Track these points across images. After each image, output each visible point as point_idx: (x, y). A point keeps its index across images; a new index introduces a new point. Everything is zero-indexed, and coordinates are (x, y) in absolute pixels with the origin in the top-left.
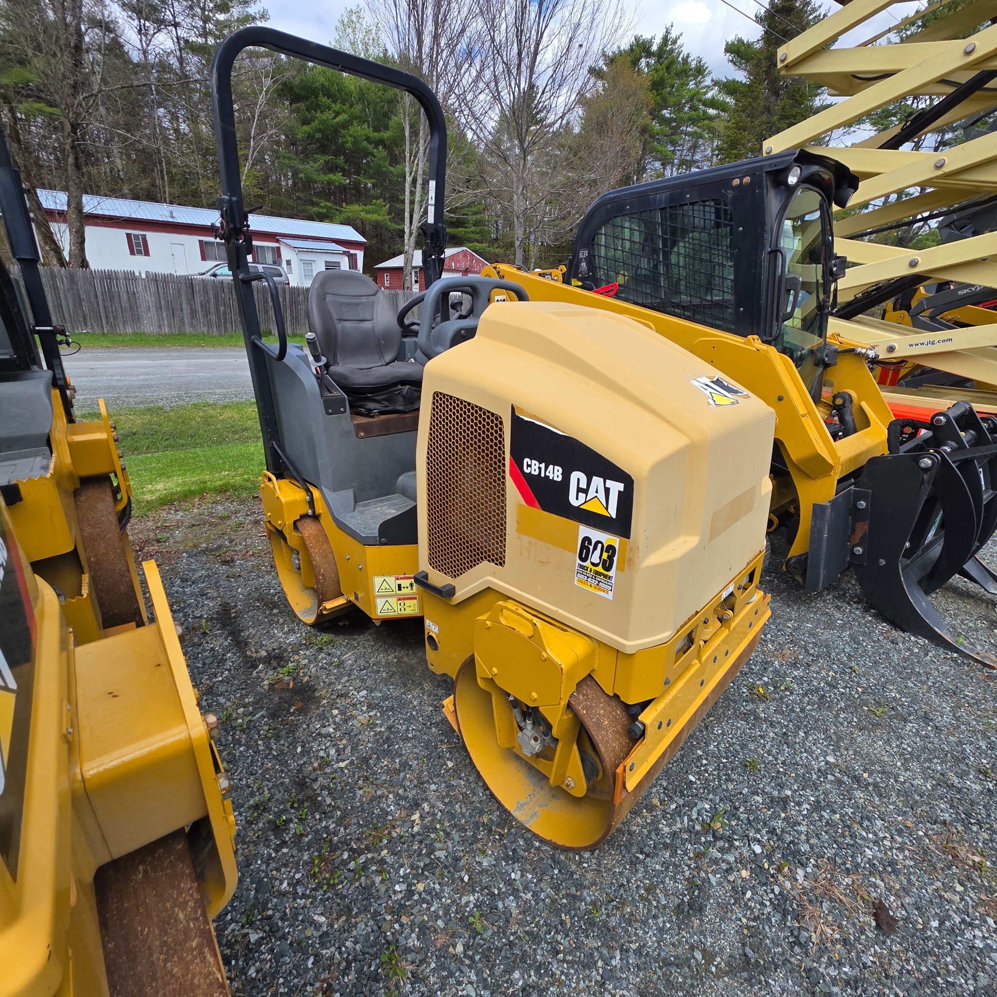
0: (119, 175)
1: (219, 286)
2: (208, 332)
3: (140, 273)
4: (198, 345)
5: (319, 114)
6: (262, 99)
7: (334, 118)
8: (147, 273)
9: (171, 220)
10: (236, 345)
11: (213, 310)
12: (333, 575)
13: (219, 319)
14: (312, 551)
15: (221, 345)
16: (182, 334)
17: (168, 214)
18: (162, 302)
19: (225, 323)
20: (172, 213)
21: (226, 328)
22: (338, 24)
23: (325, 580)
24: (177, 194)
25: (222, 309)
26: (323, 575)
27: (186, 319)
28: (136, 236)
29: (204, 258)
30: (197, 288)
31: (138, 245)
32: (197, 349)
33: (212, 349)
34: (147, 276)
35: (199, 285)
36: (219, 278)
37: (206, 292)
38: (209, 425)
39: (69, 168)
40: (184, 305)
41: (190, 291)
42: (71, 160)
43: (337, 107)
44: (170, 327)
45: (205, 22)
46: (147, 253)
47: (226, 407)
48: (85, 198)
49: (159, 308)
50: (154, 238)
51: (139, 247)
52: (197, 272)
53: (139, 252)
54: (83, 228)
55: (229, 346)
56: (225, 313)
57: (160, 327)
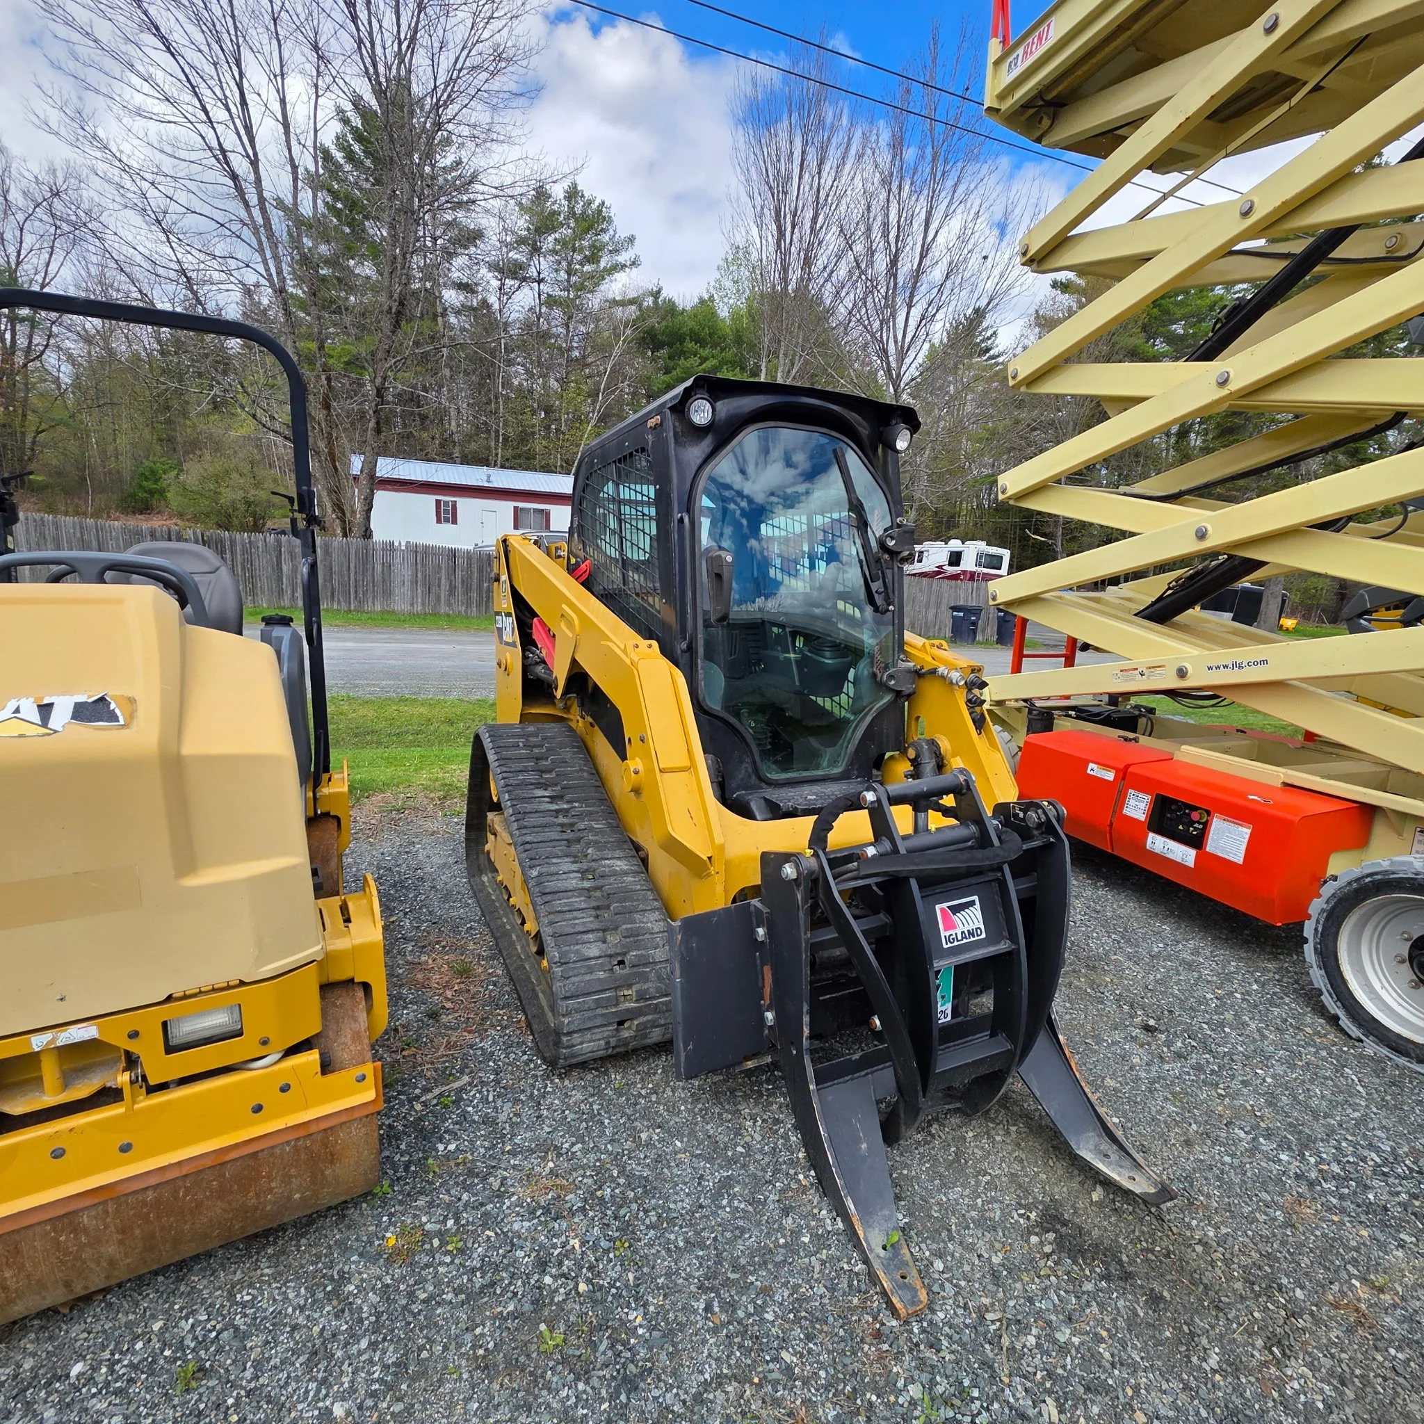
1: (485, 558)
2: (466, 613)
5: (682, 362)
6: (616, 351)
7: (701, 364)
8: (408, 542)
9: (486, 484)
11: (475, 586)
13: (480, 595)
16: (435, 614)
17: (485, 478)
18: (419, 576)
20: (489, 477)
22: (721, 263)
27: (442, 596)
28: (446, 503)
29: (516, 526)
30: (460, 561)
31: (446, 512)
35: (463, 557)
37: (469, 565)
39: (369, 433)
40: (443, 581)
41: (452, 564)
42: (372, 424)
43: (705, 352)
44: (423, 604)
45: (569, 274)
46: (455, 522)
48: (381, 461)
49: (415, 582)
50: (465, 505)
51: (447, 515)
53: (447, 520)
54: (372, 494)
57: (412, 605)
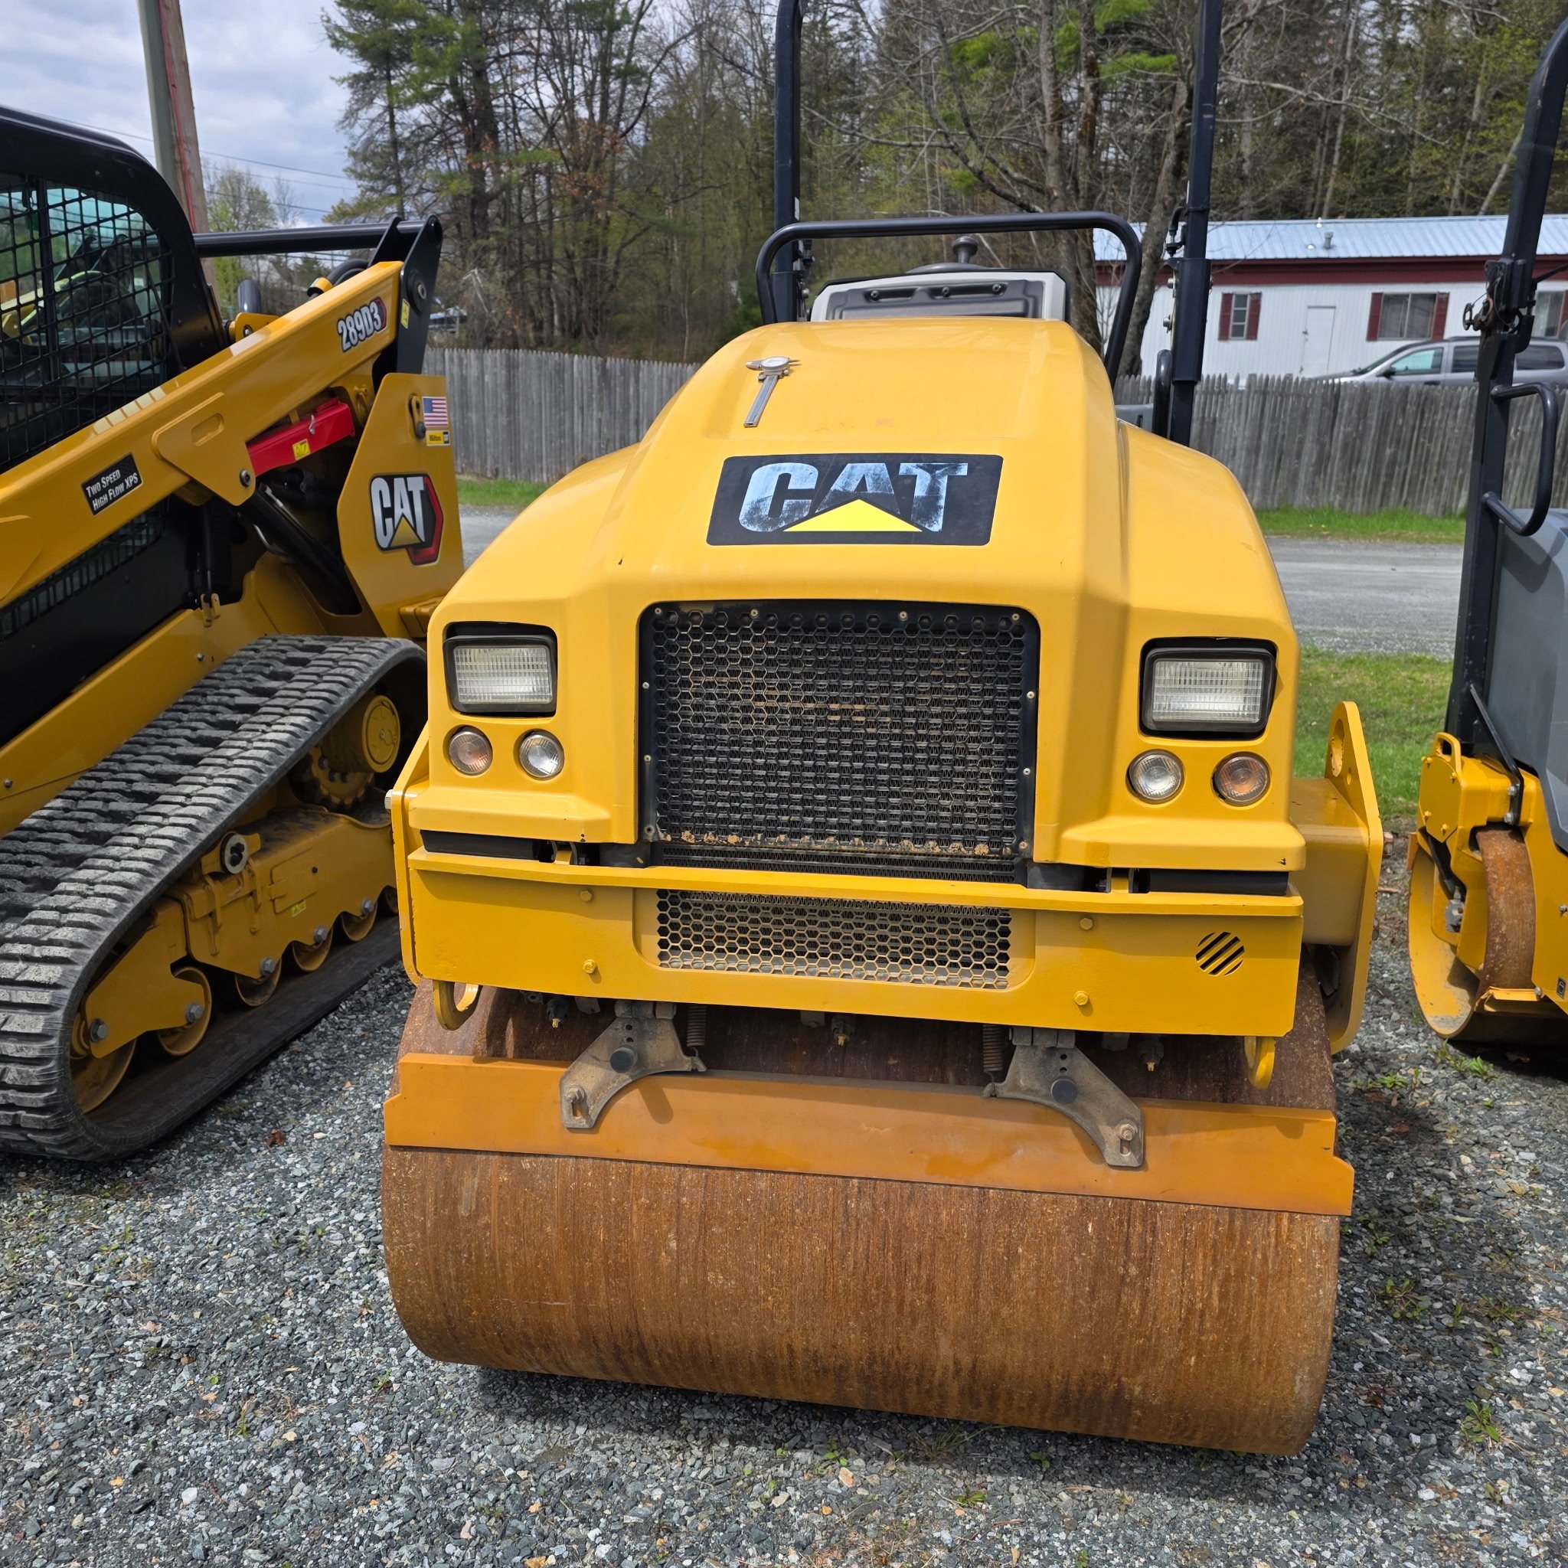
0: (1240, 169)
2: (1342, 506)
3: (1237, 380)
4: (1313, 534)
8: (1252, 377)
9: (1323, 254)
10: (1398, 537)
11: (1367, 454)
12: (1523, 944)
14: (1493, 886)
15: (1365, 534)
17: (1320, 241)
18: (1265, 437)
19: (1387, 485)
20: (1329, 238)
21: (1385, 496)
23: (1505, 948)
24: (1351, 191)
25: (1388, 451)
26: (1503, 936)
27: (1302, 476)
28: (1242, 298)
29: (1373, 335)
30: (1345, 406)
31: (1240, 316)
32: (1310, 541)
33: (1343, 543)
34: (1249, 386)
35: (1352, 400)
36: (1397, 378)
37: (1363, 413)
38: (1307, 695)
39: (1162, 178)
40: (1307, 445)
41: (1328, 413)
42: (1169, 161)
46: (1253, 334)
47: (1352, 662)
50: (1276, 300)
51: (1239, 323)
52: (1349, 368)
53: (1238, 333)
55: (1384, 537)
56: (1393, 463)
